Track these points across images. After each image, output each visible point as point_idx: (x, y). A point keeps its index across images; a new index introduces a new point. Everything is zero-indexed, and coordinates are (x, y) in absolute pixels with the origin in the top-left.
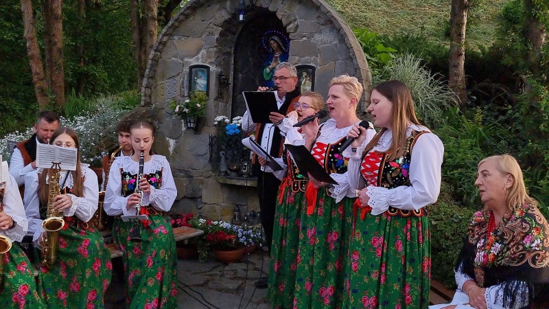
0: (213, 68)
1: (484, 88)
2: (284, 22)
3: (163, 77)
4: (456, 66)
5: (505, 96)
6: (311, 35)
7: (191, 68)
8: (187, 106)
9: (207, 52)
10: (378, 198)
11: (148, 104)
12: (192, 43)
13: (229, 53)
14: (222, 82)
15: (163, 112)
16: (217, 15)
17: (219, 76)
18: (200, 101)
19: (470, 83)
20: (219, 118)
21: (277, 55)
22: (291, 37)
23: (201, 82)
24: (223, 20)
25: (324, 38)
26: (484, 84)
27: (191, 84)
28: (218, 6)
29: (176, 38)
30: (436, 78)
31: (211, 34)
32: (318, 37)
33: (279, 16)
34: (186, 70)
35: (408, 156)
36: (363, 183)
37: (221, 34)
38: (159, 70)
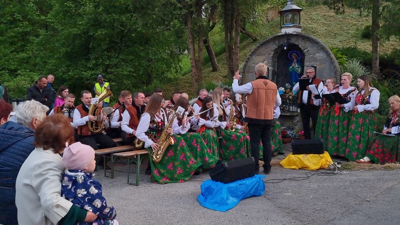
0: (270, 68)
3: (248, 72)
6: (315, 54)
9: (268, 62)
10: (361, 108)
12: (260, 58)
13: (275, 62)
14: (274, 73)
16: (272, 47)
17: (273, 71)
21: (295, 61)
22: (305, 54)
24: (274, 48)
25: (320, 55)
28: (272, 43)
29: (254, 56)
30: (367, 69)
31: (269, 54)
32: (317, 55)
33: (300, 46)
35: (370, 96)
36: (356, 104)
37: (274, 54)
38: (246, 70)
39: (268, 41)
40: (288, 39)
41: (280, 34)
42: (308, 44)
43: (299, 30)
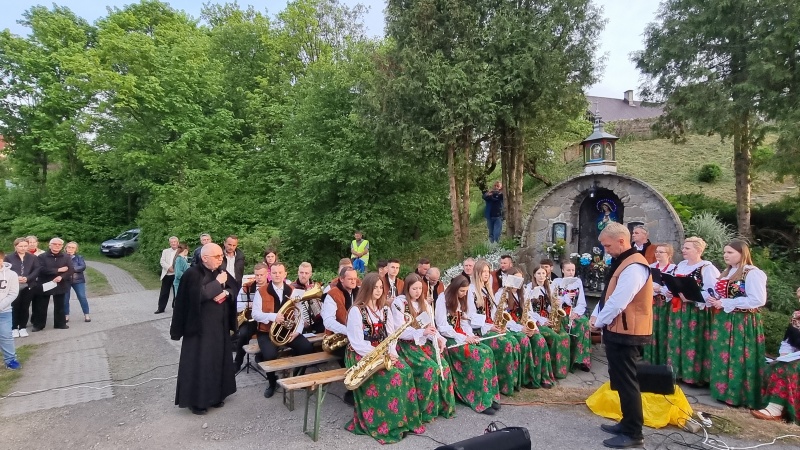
0: (568, 224)
1: (766, 234)
2: (619, 196)
3: (535, 230)
4: (744, 220)
5: (784, 239)
6: (640, 204)
7: (554, 224)
8: (555, 248)
9: (565, 214)
11: (525, 246)
12: (553, 210)
13: (576, 215)
14: (574, 232)
16: (571, 193)
17: (573, 230)
18: (562, 244)
19: (754, 230)
20: (574, 254)
21: (608, 213)
22: (626, 205)
23: (560, 233)
24: (575, 196)
25: (650, 206)
26: (764, 230)
27: (554, 234)
28: (571, 188)
29: (544, 207)
30: (729, 227)
31: (567, 204)
32: (645, 205)
33: (615, 193)
34: (551, 225)
37: (574, 204)
38: (532, 226)
39: (564, 184)
40: (596, 182)
41: (584, 175)
42: (628, 189)
43: (613, 169)
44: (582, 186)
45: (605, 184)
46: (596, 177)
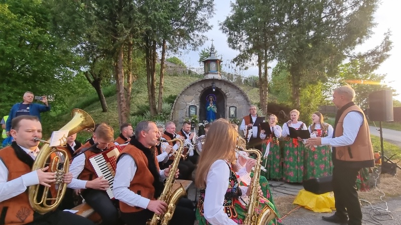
3: (178, 109)
6: (234, 97)
7: (190, 106)
8: (193, 120)
9: (195, 101)
12: (189, 98)
15: (178, 122)
16: (199, 88)
17: (200, 109)
20: (201, 124)
21: (211, 102)
22: (227, 97)
23: (193, 111)
24: (201, 90)
25: (239, 98)
27: (190, 112)
28: (199, 86)
29: (184, 95)
31: (197, 94)
33: (222, 90)
34: (188, 106)
38: (176, 107)
39: (195, 83)
40: (213, 83)
42: (229, 88)
44: (205, 85)
45: (217, 85)
46: (214, 80)
